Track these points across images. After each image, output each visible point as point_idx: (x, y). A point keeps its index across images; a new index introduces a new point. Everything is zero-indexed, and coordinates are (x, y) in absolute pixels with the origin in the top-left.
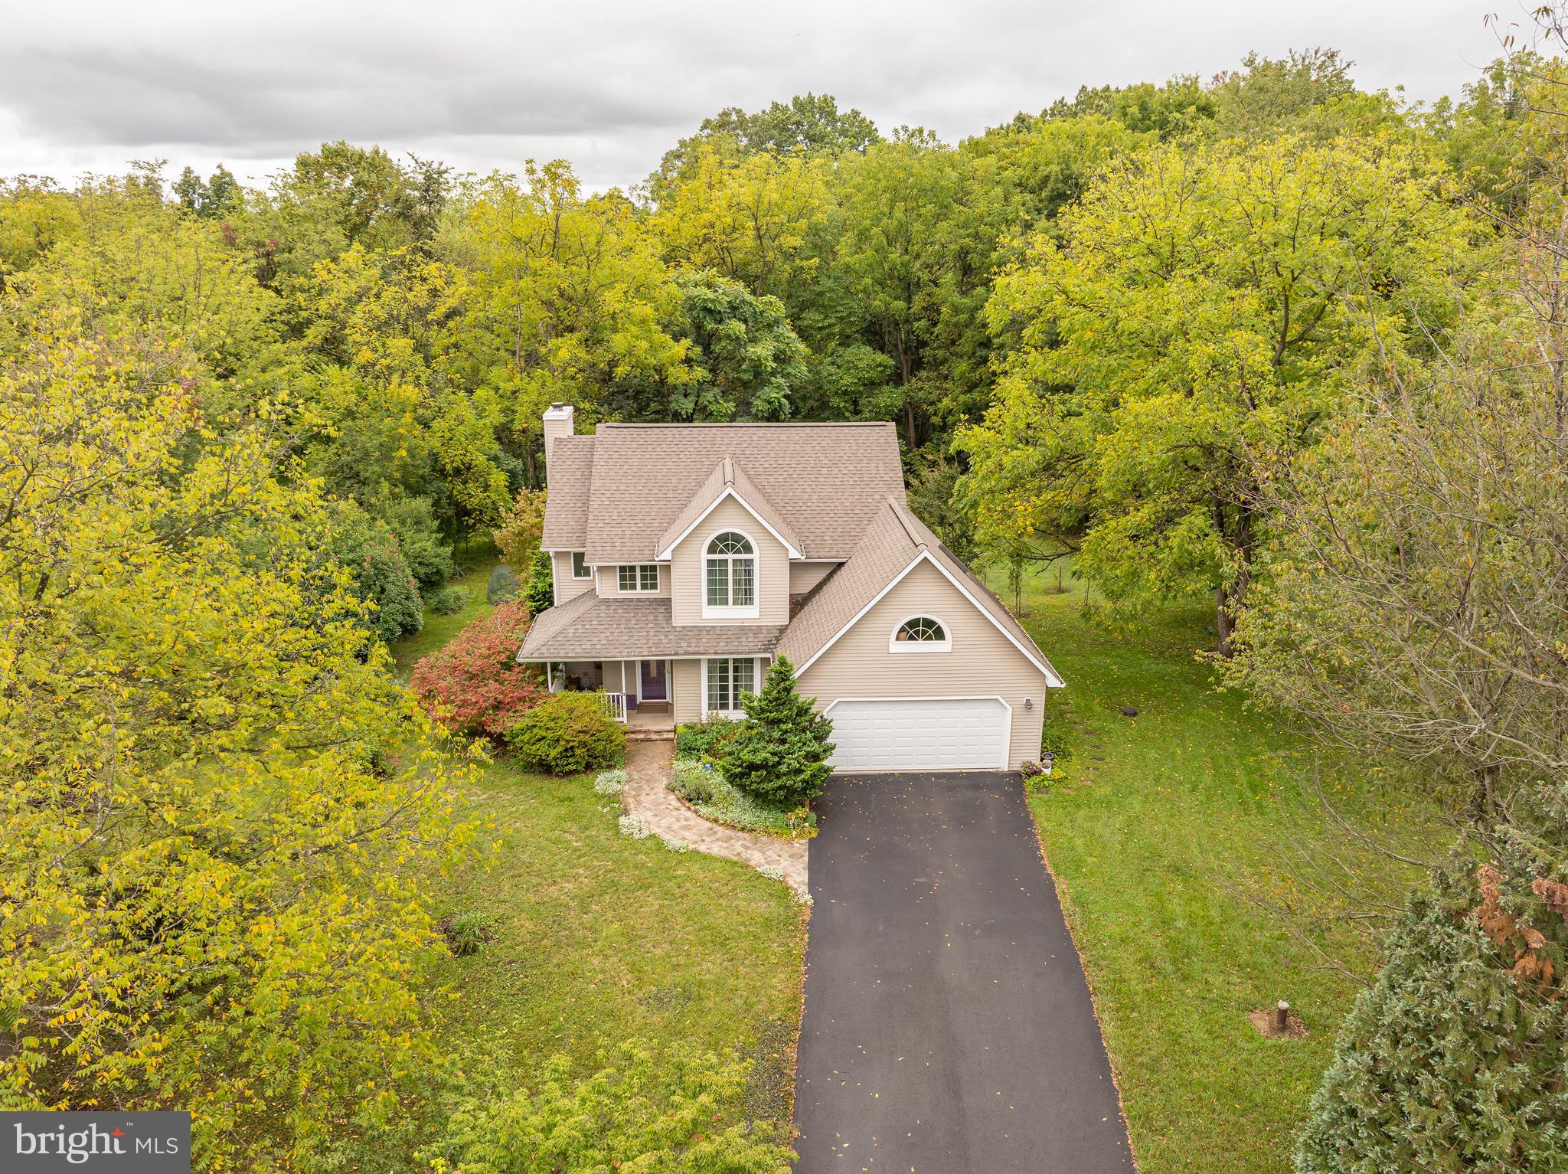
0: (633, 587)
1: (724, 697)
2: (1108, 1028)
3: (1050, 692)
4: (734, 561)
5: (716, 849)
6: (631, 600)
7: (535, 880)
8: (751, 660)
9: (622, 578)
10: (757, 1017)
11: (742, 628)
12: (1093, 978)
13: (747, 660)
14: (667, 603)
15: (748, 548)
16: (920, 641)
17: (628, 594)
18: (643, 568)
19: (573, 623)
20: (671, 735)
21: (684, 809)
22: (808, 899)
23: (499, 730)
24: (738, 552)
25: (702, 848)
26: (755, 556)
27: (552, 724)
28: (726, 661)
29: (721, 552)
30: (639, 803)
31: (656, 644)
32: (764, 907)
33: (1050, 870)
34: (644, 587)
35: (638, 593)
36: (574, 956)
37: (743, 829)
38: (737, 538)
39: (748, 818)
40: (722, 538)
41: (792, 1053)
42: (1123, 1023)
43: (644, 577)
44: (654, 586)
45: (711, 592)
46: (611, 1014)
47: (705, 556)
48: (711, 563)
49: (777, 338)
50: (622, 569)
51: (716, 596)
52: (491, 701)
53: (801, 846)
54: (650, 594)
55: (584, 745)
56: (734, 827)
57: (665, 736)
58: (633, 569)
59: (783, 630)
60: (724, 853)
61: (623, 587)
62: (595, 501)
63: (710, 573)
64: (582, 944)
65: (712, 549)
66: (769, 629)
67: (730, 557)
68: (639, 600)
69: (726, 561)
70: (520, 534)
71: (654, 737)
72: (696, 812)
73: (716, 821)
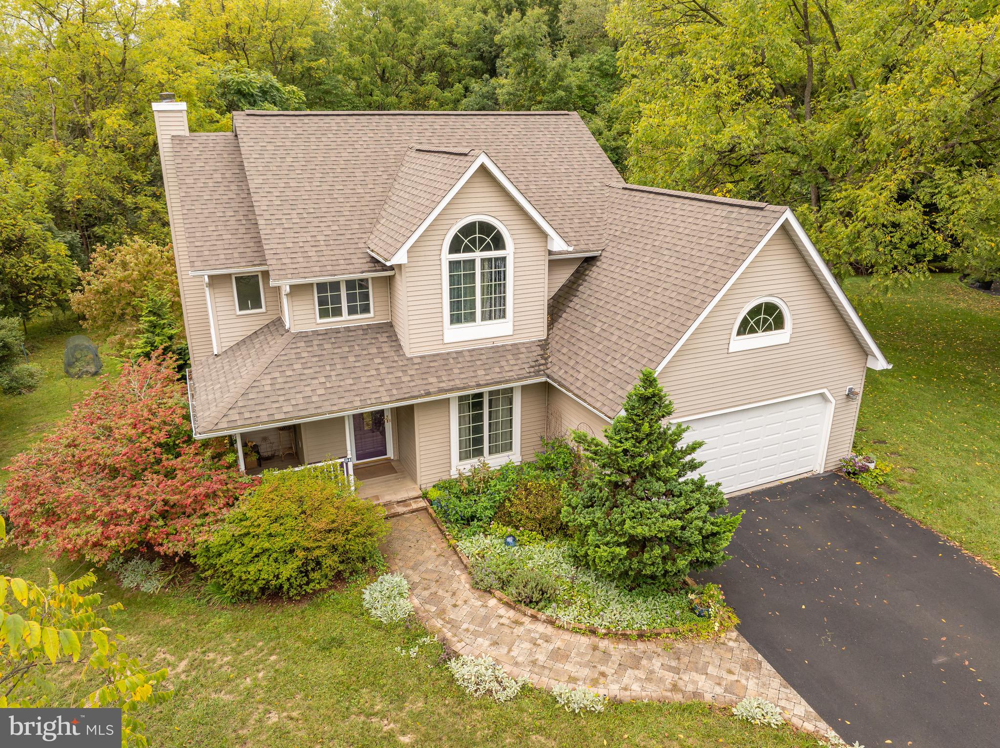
0: (337, 312)
1: (479, 441)
4: (483, 260)
6: (337, 331)
8: (511, 390)
9: (322, 302)
11: (495, 349)
13: (505, 391)
14: (388, 329)
15: (498, 242)
16: (760, 334)
17: (331, 322)
18: (350, 284)
19: (266, 371)
20: (423, 504)
21: (526, 620)
23: (181, 548)
24: (488, 248)
25: (615, 692)
26: (509, 252)
27: (275, 528)
28: (480, 395)
29: (467, 250)
30: (454, 625)
31: (397, 384)
34: (352, 311)
35: (345, 319)
37: (641, 636)
38: (486, 228)
40: (468, 230)
43: (351, 298)
44: (366, 309)
45: (455, 306)
47: (447, 257)
48: (454, 265)
50: (321, 287)
51: (461, 311)
52: (159, 505)
54: (360, 319)
55: (334, 549)
56: (625, 637)
57: (414, 506)
58: (335, 286)
59: (544, 345)
60: (654, 691)
61: (324, 314)
62: (260, 201)
63: (453, 280)
65: (455, 247)
66: (528, 346)
67: (478, 255)
68: (348, 329)
69: (473, 262)
70: (105, 292)
71: (400, 509)
72: (551, 622)
73: (593, 632)
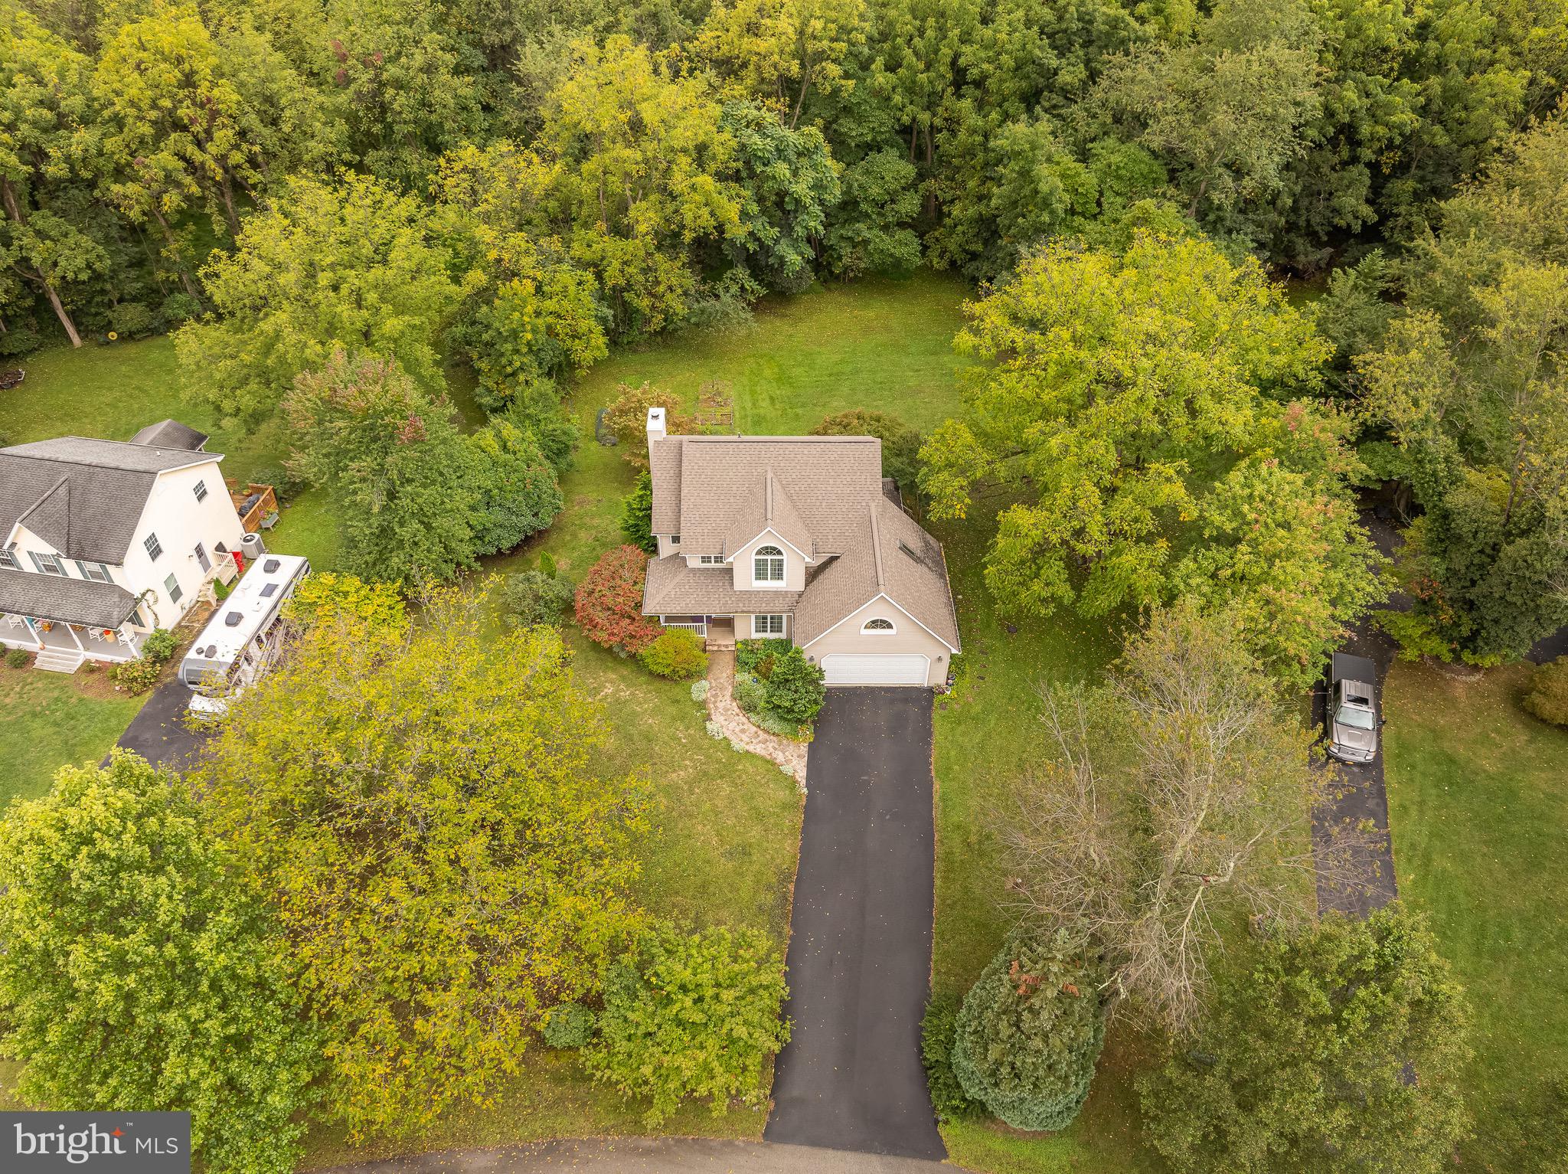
0: (709, 562)
2: (938, 882)
3: (952, 656)
4: (772, 559)
5: (758, 749)
6: (708, 570)
7: (664, 769)
8: (781, 616)
10: (777, 866)
11: (778, 591)
12: (939, 850)
13: (778, 616)
14: (730, 572)
15: (779, 553)
16: (878, 629)
17: (706, 565)
18: (716, 557)
20: (733, 648)
21: (741, 714)
22: (805, 791)
24: (774, 555)
25: (751, 748)
26: (785, 557)
28: (766, 616)
29: (764, 555)
30: (716, 708)
31: (724, 605)
32: (783, 795)
33: (933, 774)
34: (716, 562)
35: (713, 566)
36: (689, 824)
37: (773, 734)
38: (774, 548)
39: (777, 728)
40: (764, 549)
41: (792, 887)
42: (945, 879)
45: (758, 573)
46: (708, 862)
47: (754, 557)
48: (758, 558)
49: (814, 167)
50: (703, 556)
51: (760, 574)
53: (804, 749)
54: (720, 566)
56: (768, 732)
57: (730, 648)
58: (709, 556)
59: (800, 595)
60: (763, 753)
61: (703, 561)
62: (684, 507)
63: (757, 563)
64: (691, 816)
65: (758, 553)
66: (794, 591)
67: (769, 557)
68: (713, 570)
69: (767, 559)
71: (723, 649)
72: (748, 718)
73: (759, 727)
